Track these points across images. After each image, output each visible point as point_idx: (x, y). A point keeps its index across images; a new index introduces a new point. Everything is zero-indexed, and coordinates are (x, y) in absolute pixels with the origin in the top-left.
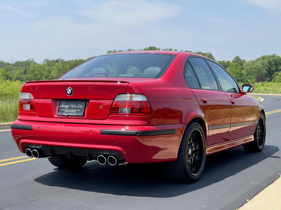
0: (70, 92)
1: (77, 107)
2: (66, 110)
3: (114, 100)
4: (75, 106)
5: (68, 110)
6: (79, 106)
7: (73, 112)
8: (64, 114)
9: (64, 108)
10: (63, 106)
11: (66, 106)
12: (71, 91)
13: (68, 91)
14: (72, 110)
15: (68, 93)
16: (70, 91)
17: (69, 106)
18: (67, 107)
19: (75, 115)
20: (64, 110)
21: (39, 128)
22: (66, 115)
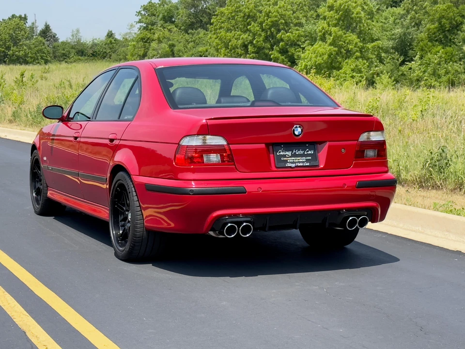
0: (299, 132)
1: (305, 153)
2: (289, 159)
3: (358, 140)
4: (301, 152)
5: (293, 158)
6: (307, 151)
7: (301, 161)
8: (289, 165)
9: (285, 156)
10: (281, 153)
11: (287, 153)
12: (302, 130)
13: (297, 130)
14: (299, 158)
15: (296, 133)
16: (299, 130)
17: (292, 153)
18: (289, 153)
19: (307, 164)
20: (286, 159)
21: (259, 190)
22: (293, 165)
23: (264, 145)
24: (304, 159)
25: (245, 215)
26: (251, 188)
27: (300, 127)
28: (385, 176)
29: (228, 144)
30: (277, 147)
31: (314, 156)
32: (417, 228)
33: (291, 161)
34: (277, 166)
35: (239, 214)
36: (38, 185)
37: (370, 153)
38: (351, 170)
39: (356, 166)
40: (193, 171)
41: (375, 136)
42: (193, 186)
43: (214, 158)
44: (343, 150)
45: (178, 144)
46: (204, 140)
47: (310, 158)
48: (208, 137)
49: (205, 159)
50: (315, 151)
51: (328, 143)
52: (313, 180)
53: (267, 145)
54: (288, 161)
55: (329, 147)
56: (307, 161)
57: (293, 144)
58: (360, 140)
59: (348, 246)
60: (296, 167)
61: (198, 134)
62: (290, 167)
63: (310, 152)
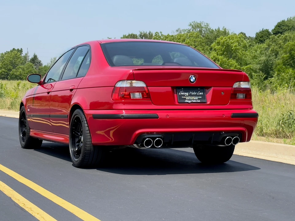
1: (198, 94)
2: (187, 97)
3: (232, 87)
4: (195, 93)
5: (189, 97)
6: (199, 93)
7: (195, 99)
8: (187, 101)
9: (184, 95)
10: (182, 94)
11: (186, 94)
13: (192, 79)
14: (193, 97)
15: (192, 80)
16: (194, 78)
17: (189, 94)
18: (187, 94)
19: (199, 101)
20: (185, 97)
21: (167, 116)
22: (190, 102)
23: (170, 87)
24: (196, 98)
25: (158, 133)
26: (162, 115)
27: (194, 77)
28: (251, 111)
29: (147, 86)
30: (179, 90)
31: (203, 97)
32: (273, 155)
33: (188, 99)
34: (179, 101)
35: (154, 132)
36: (24, 129)
37: (241, 96)
38: (227, 106)
39: (231, 104)
40: (124, 103)
41: (244, 85)
42: (124, 113)
43: (138, 96)
44: (222, 93)
45: (114, 86)
46: (131, 83)
47: (201, 97)
48: (134, 81)
49: (132, 96)
50: (204, 93)
51: (212, 88)
52: (203, 112)
53: (173, 88)
54: (186, 99)
55: (213, 90)
56: (199, 99)
57: (189, 88)
58: (234, 87)
59: (227, 162)
60: (191, 103)
61: (128, 79)
62: (188, 103)
63: (200, 94)
